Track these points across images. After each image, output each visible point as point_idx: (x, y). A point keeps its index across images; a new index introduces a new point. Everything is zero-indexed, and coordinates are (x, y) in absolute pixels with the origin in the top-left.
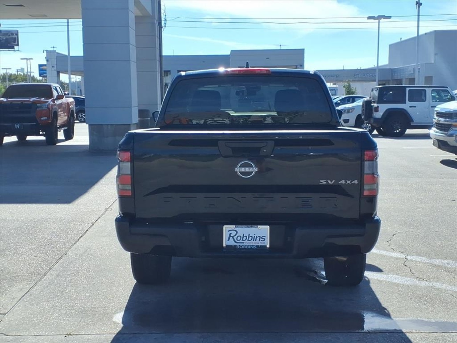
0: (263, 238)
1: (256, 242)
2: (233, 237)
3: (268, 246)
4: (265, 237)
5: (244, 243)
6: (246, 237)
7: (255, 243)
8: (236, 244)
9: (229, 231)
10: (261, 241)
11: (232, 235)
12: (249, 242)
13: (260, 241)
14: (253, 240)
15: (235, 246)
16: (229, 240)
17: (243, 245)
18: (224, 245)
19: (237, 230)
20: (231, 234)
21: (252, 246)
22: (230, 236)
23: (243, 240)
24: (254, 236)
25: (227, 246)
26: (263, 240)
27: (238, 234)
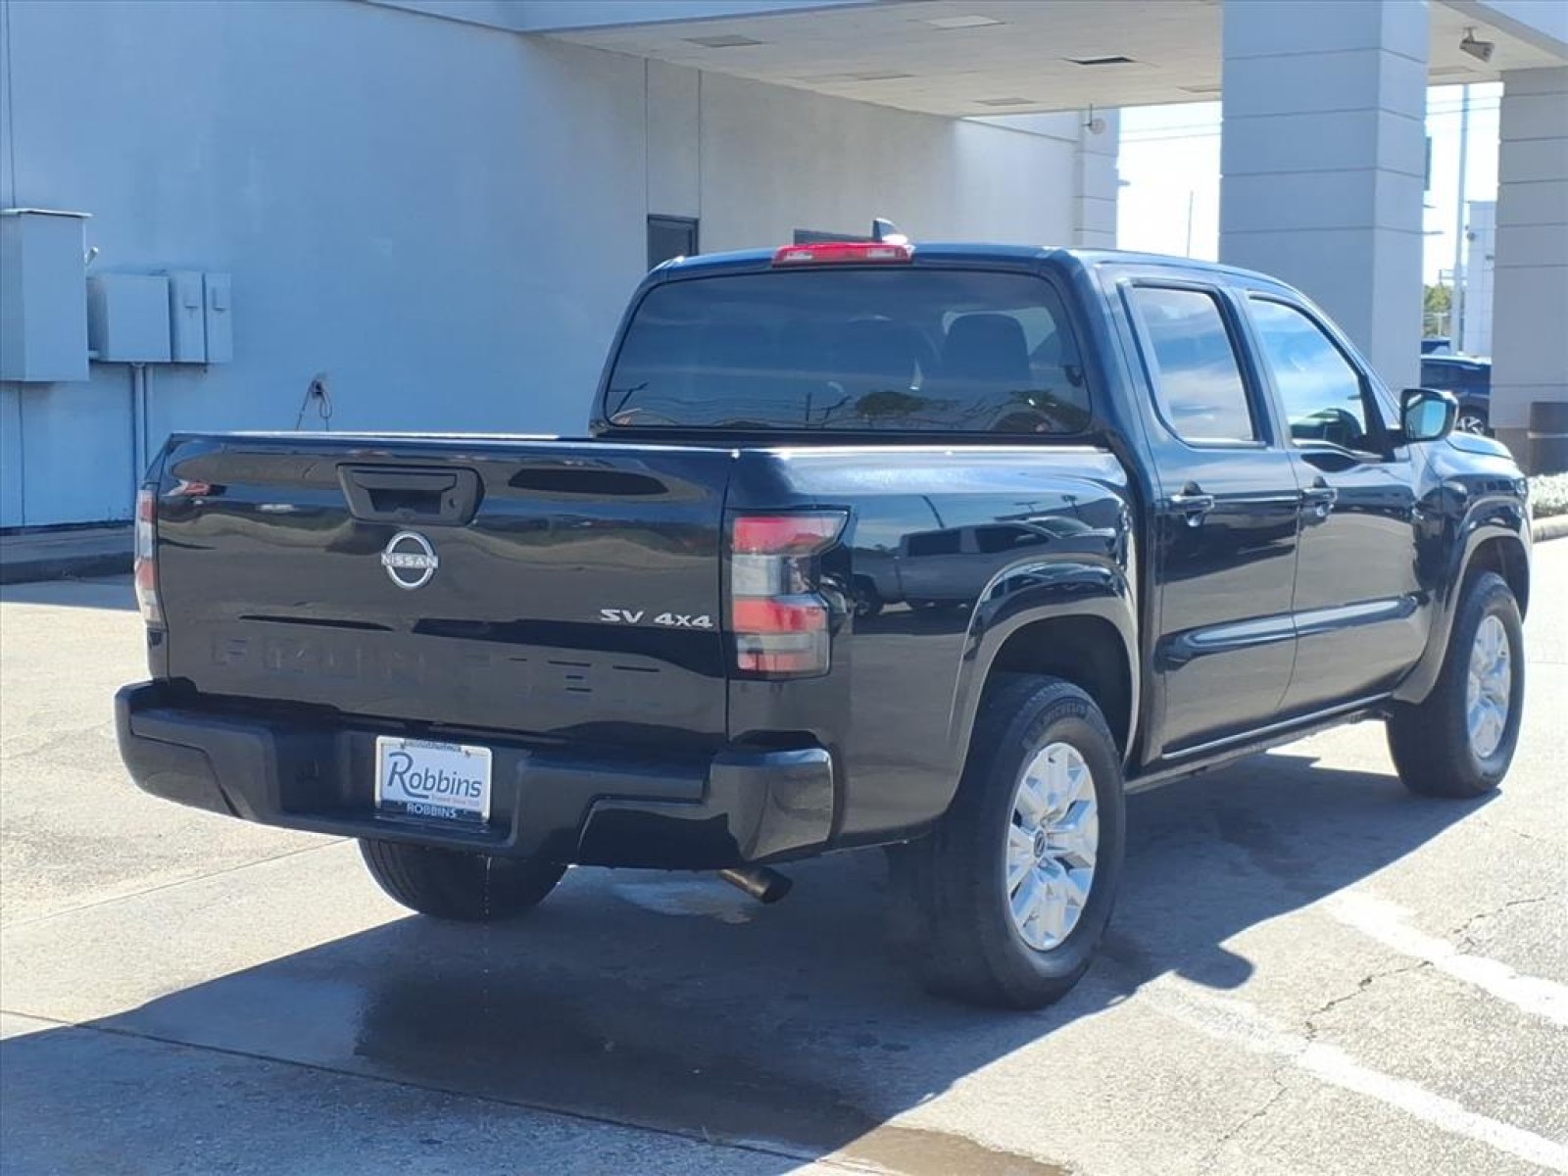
0: (476, 786)
1: (458, 797)
2: (401, 775)
3: (486, 814)
4: (479, 783)
5: (426, 797)
6: (433, 777)
7: (455, 801)
8: (406, 798)
9: (391, 755)
10: (472, 795)
11: (399, 769)
12: (440, 794)
13: (469, 798)
14: (452, 792)
15: (405, 804)
16: (390, 783)
17: (423, 805)
18: (378, 798)
19: (411, 755)
20: (396, 764)
21: (446, 808)
22: (394, 772)
23: (425, 788)
24: (454, 780)
25: (384, 802)
26: (475, 793)
27: (413, 767)
